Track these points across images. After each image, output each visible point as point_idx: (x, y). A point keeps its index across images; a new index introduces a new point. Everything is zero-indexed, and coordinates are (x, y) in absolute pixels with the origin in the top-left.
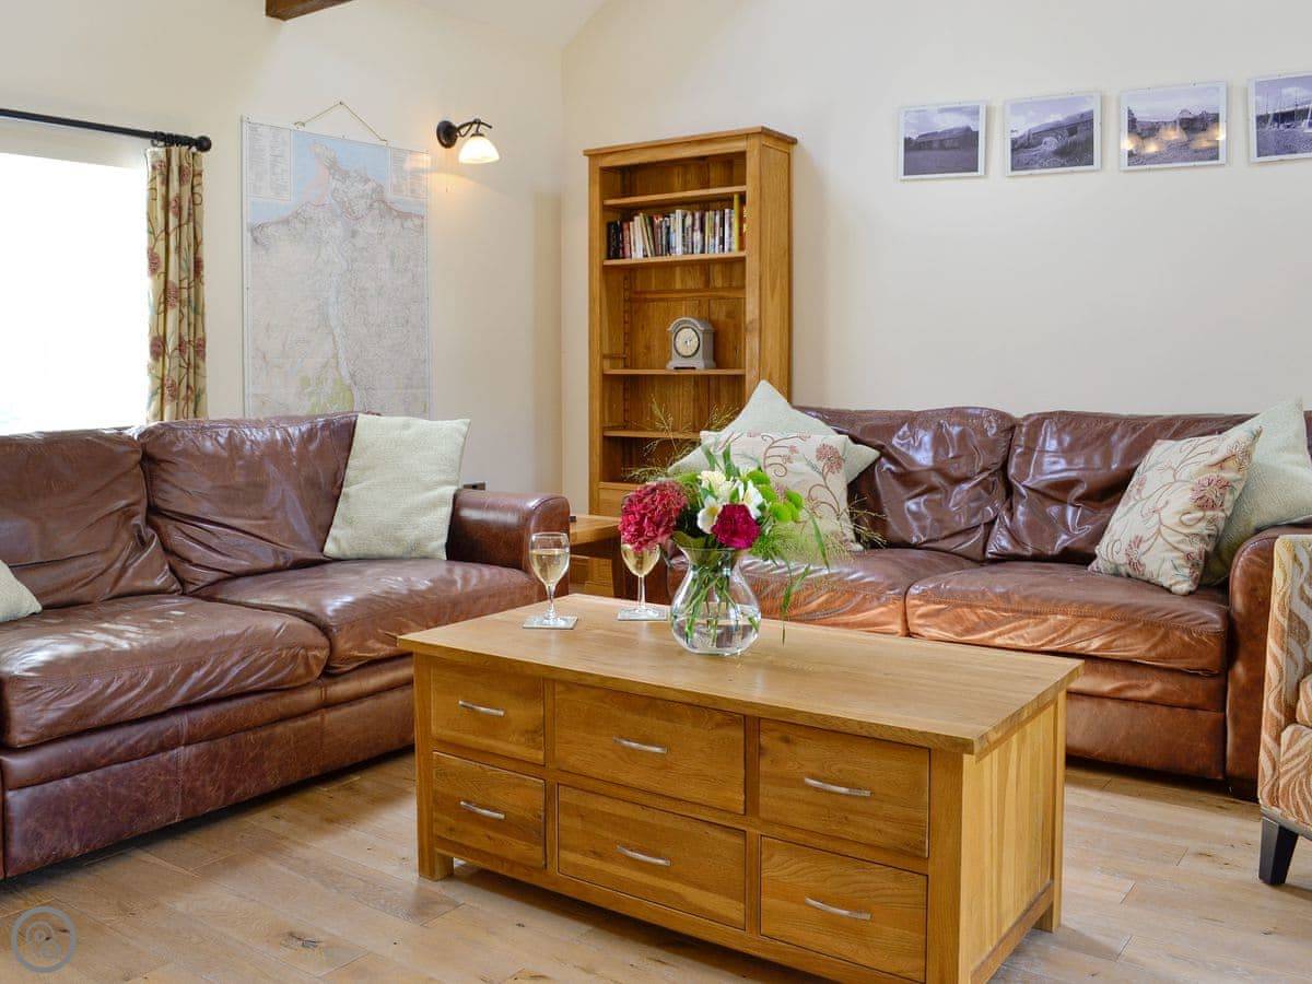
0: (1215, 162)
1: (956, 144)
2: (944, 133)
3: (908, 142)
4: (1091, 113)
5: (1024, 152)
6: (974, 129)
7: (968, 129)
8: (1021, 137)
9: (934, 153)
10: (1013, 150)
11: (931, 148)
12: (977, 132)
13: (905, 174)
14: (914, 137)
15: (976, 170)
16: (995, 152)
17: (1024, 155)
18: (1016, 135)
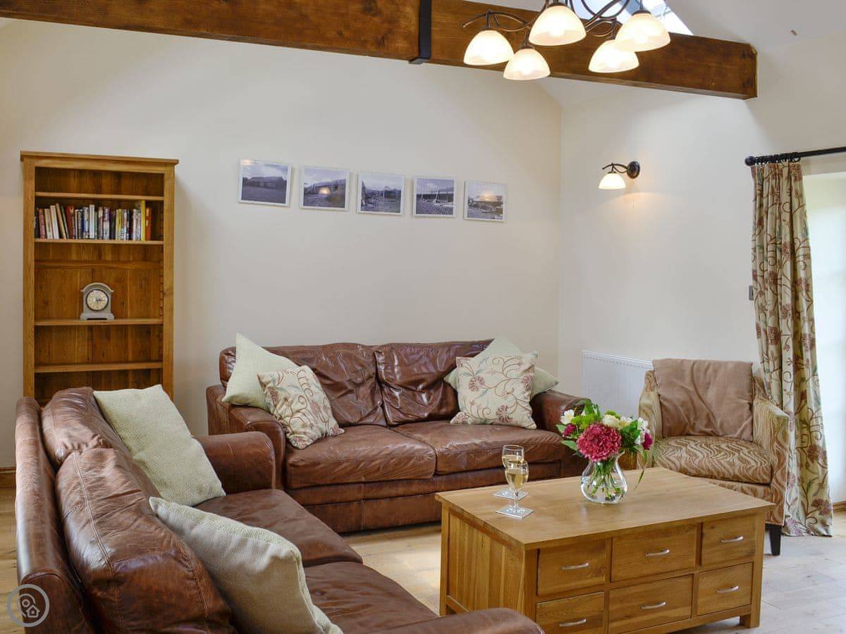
0: (398, 214)
1: (274, 186)
2: (266, 178)
3: (245, 180)
4: (345, 180)
5: (311, 196)
6: (284, 179)
7: (281, 179)
8: (310, 188)
9: (261, 189)
10: (305, 194)
11: (259, 186)
12: (286, 181)
13: (242, 199)
14: (249, 178)
15: (284, 202)
16: (295, 194)
17: (311, 198)
18: (307, 186)
